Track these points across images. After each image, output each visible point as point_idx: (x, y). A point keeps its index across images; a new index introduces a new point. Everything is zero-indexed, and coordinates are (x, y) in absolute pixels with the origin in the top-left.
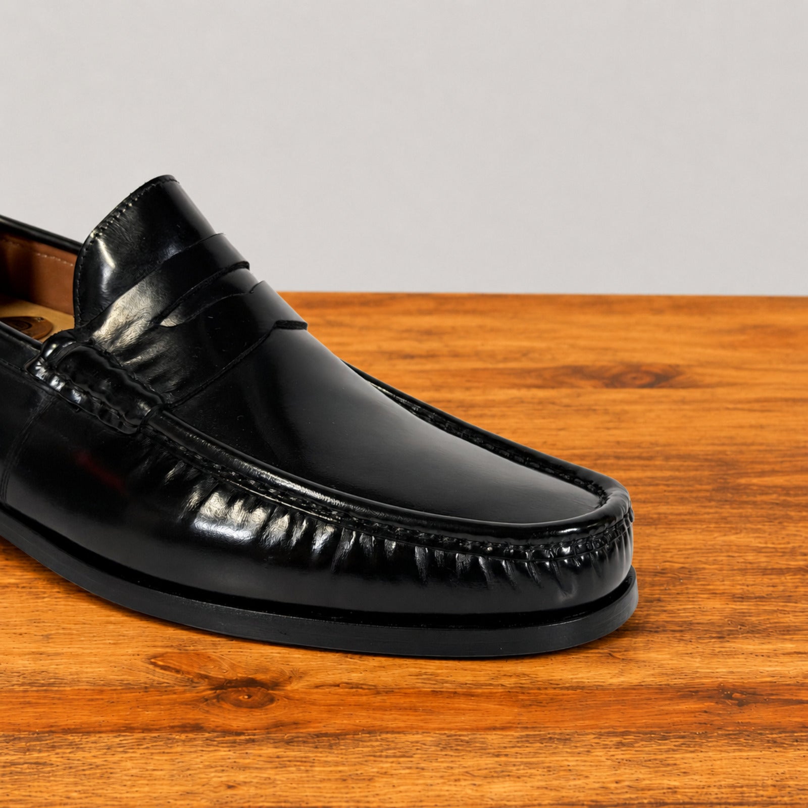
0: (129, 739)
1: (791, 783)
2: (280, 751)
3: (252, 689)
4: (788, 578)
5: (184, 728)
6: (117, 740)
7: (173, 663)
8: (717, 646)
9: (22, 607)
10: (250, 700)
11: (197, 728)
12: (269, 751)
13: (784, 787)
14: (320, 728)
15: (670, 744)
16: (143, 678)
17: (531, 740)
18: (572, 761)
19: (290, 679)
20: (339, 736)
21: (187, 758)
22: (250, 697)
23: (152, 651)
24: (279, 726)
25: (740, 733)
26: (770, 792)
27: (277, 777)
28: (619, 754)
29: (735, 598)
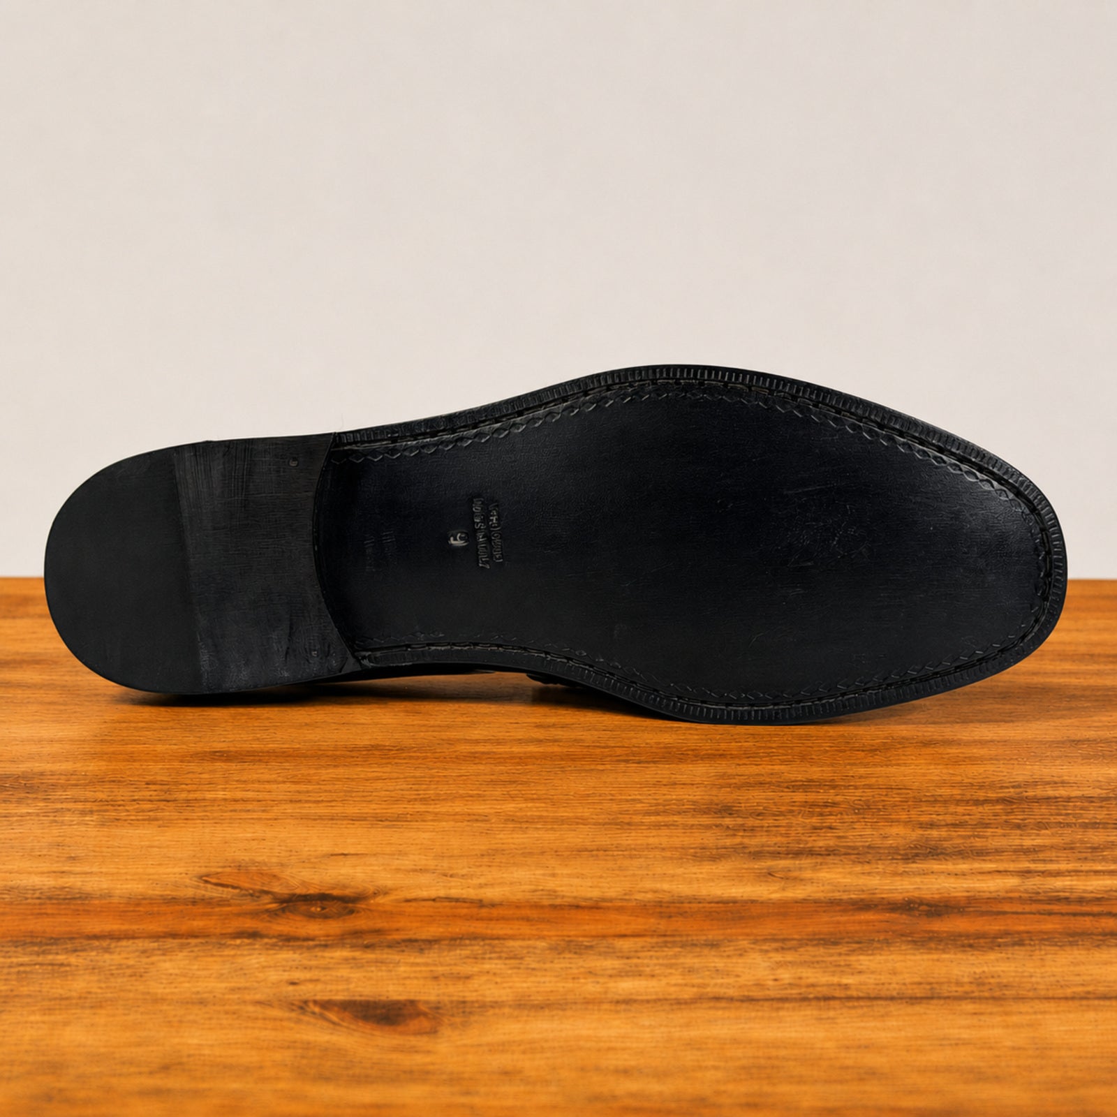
0: (171, 943)
1: (992, 980)
2: (357, 954)
3: (325, 902)
4: (986, 808)
5: (240, 935)
6: (156, 944)
7: (229, 881)
8: (901, 867)
9: (42, 833)
10: (323, 911)
11: (254, 935)
12: (345, 953)
13: (983, 984)
14: (411, 935)
15: (843, 949)
16: (190, 893)
17: (669, 945)
18: (720, 963)
19: (375, 894)
20: (431, 942)
21: (240, 960)
22: (323, 908)
23: (204, 870)
24: (357, 934)
25: (931, 939)
26: (967, 988)
27: (352, 975)
28: (778, 957)
29: (922, 826)
